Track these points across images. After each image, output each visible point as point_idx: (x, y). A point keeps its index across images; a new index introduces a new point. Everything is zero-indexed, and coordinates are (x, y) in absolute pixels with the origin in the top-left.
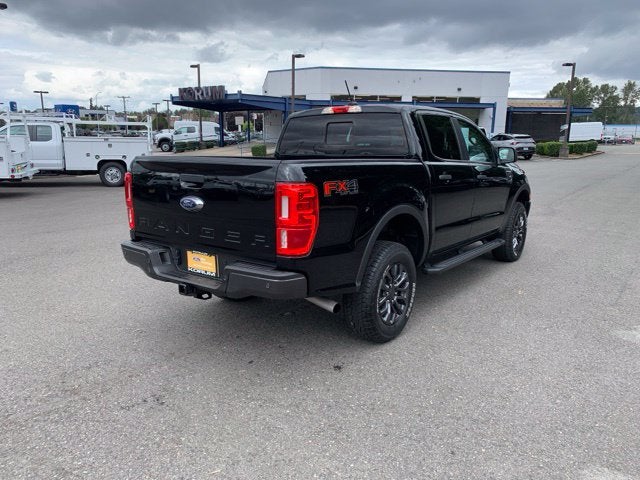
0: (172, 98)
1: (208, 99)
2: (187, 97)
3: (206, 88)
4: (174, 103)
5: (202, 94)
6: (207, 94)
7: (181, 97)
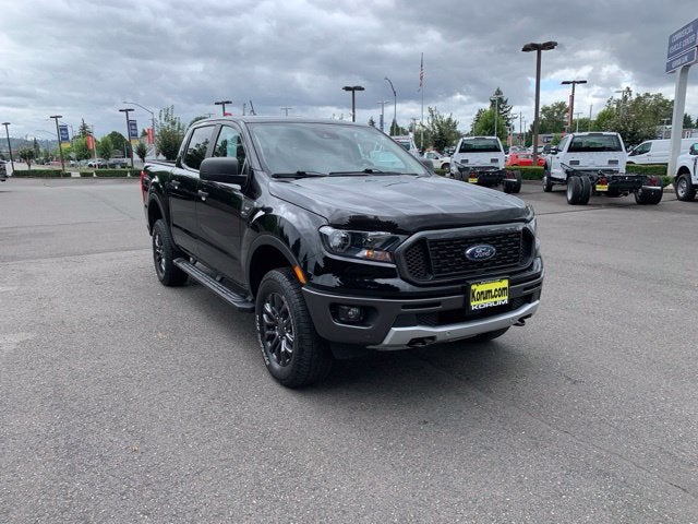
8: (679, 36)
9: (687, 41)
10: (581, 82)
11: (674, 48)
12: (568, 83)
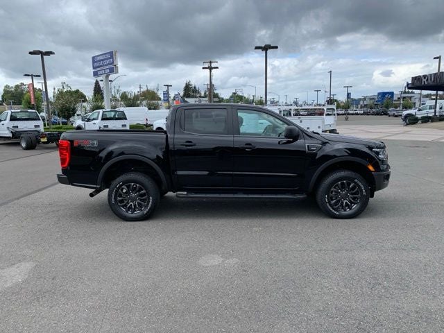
0: (408, 84)
1: (431, 84)
2: (418, 84)
3: (431, 75)
4: (409, 88)
5: (427, 80)
6: (431, 80)
7: (413, 83)
8: (101, 58)
9: (107, 62)
10: (37, 76)
11: (97, 64)
12: (29, 75)
